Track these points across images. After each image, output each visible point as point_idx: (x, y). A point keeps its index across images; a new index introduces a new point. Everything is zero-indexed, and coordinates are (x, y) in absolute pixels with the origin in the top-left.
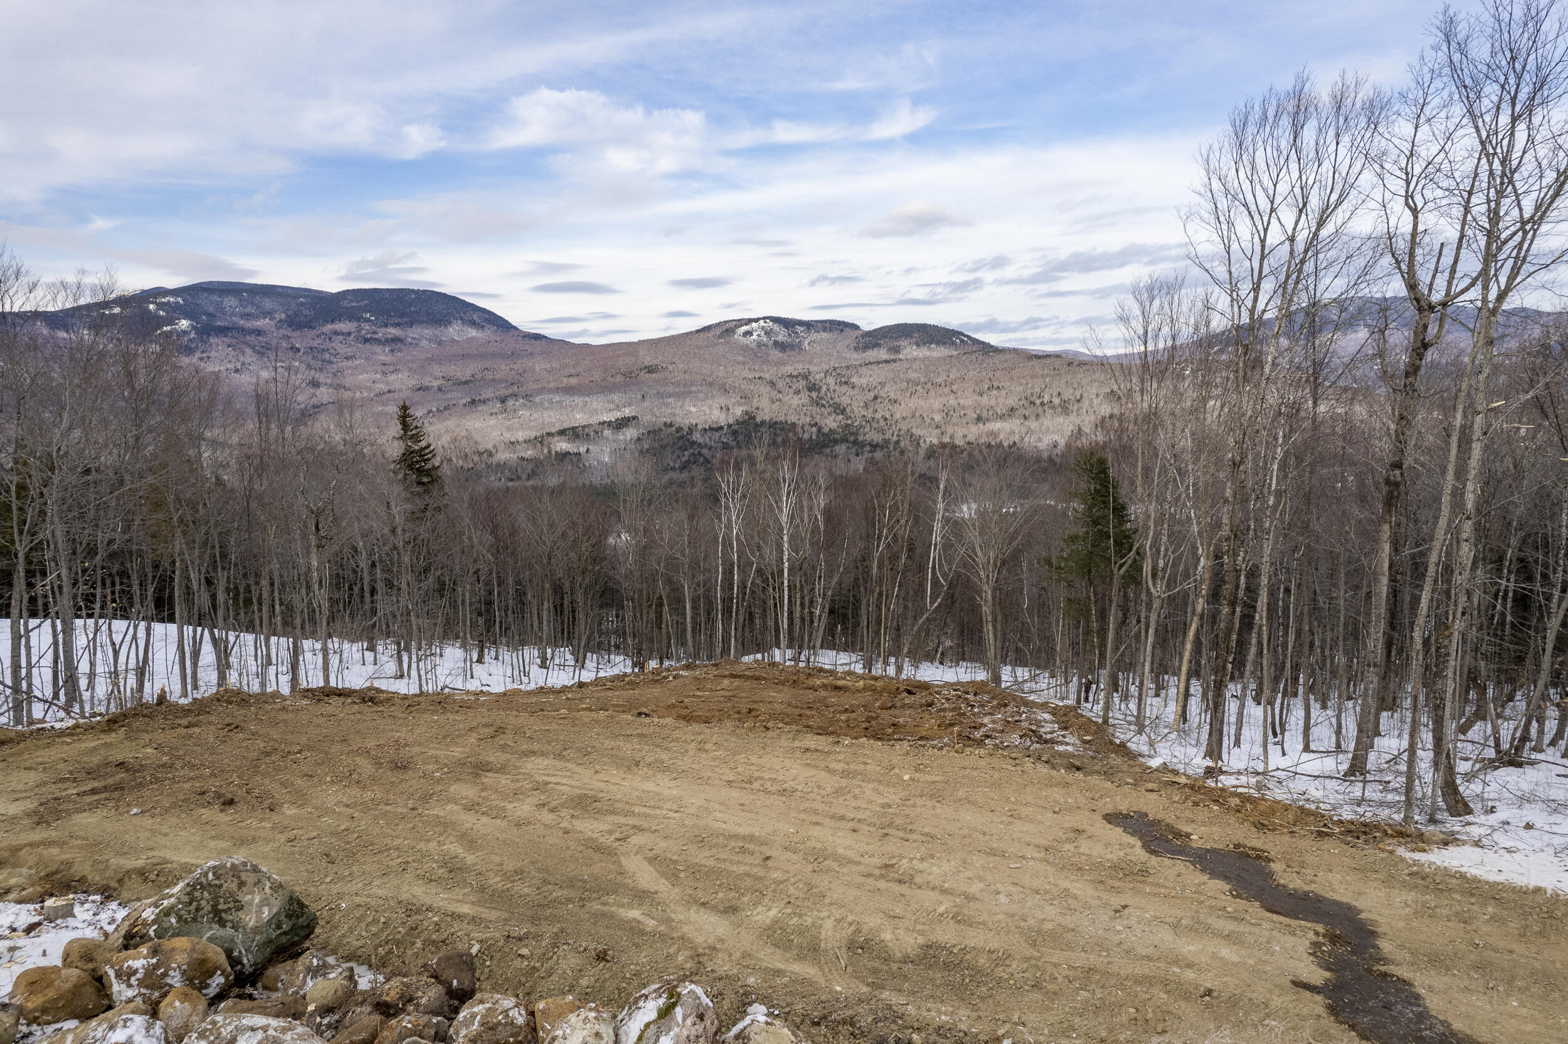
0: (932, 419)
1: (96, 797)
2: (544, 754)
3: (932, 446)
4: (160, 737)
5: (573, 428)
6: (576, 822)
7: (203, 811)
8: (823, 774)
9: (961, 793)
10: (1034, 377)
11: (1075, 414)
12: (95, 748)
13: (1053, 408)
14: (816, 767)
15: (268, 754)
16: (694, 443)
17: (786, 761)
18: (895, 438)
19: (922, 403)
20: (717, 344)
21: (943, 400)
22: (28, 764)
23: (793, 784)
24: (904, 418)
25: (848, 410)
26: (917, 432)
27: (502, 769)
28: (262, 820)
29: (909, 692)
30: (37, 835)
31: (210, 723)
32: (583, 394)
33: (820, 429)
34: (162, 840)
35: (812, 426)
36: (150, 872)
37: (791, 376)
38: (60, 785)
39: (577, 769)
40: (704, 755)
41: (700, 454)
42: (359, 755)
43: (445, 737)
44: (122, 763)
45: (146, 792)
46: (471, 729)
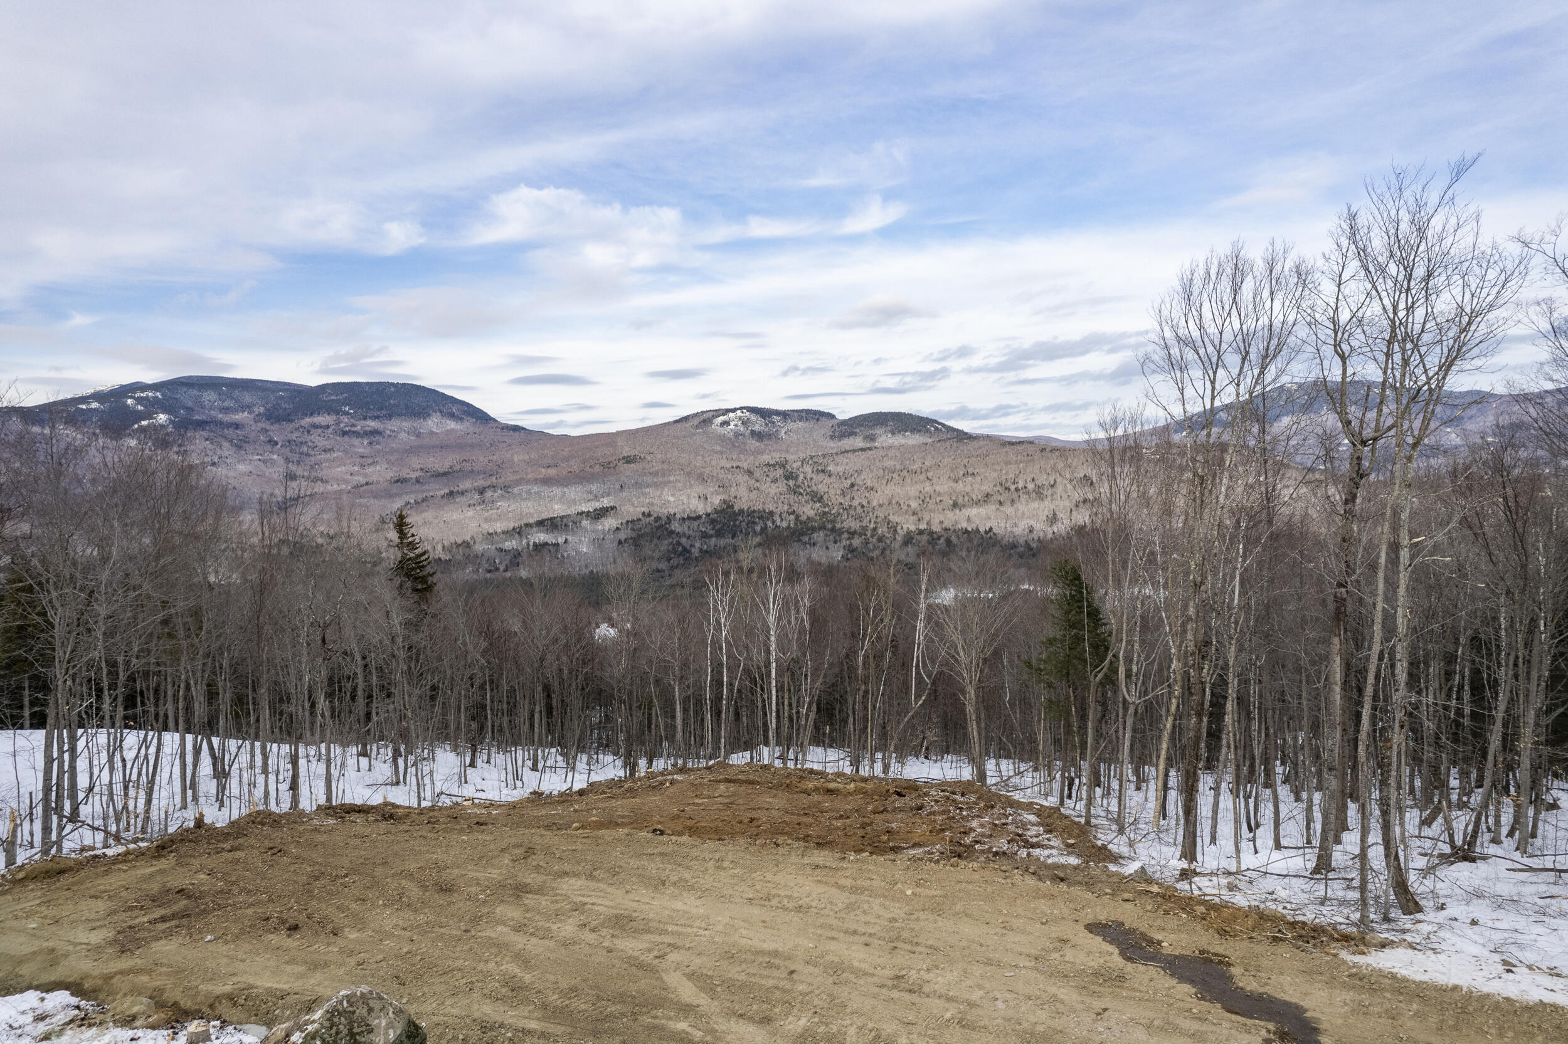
0: (909, 506)
1: (167, 925)
2: (576, 875)
3: (909, 532)
4: (211, 862)
5: (552, 519)
6: (616, 941)
7: (271, 936)
8: (834, 891)
9: (959, 907)
10: (1008, 463)
11: (1049, 498)
12: (151, 875)
13: (1028, 493)
14: (826, 883)
15: (316, 878)
16: (672, 532)
17: (799, 877)
18: (872, 525)
19: (898, 490)
20: (694, 434)
21: (919, 487)
22: (92, 892)
23: (807, 900)
24: (881, 506)
25: (825, 498)
26: (894, 519)
27: (540, 891)
28: (329, 944)
29: (899, 794)
30: (125, 963)
31: (252, 847)
32: (562, 485)
33: (797, 517)
34: (242, 966)
35: (790, 514)
36: (239, 997)
37: (768, 465)
38: (129, 913)
39: (609, 890)
40: (722, 873)
41: (679, 544)
42: (405, 878)
43: (480, 859)
44: (182, 890)
45: (211, 918)
46: (503, 850)
